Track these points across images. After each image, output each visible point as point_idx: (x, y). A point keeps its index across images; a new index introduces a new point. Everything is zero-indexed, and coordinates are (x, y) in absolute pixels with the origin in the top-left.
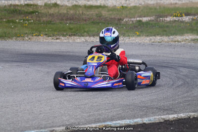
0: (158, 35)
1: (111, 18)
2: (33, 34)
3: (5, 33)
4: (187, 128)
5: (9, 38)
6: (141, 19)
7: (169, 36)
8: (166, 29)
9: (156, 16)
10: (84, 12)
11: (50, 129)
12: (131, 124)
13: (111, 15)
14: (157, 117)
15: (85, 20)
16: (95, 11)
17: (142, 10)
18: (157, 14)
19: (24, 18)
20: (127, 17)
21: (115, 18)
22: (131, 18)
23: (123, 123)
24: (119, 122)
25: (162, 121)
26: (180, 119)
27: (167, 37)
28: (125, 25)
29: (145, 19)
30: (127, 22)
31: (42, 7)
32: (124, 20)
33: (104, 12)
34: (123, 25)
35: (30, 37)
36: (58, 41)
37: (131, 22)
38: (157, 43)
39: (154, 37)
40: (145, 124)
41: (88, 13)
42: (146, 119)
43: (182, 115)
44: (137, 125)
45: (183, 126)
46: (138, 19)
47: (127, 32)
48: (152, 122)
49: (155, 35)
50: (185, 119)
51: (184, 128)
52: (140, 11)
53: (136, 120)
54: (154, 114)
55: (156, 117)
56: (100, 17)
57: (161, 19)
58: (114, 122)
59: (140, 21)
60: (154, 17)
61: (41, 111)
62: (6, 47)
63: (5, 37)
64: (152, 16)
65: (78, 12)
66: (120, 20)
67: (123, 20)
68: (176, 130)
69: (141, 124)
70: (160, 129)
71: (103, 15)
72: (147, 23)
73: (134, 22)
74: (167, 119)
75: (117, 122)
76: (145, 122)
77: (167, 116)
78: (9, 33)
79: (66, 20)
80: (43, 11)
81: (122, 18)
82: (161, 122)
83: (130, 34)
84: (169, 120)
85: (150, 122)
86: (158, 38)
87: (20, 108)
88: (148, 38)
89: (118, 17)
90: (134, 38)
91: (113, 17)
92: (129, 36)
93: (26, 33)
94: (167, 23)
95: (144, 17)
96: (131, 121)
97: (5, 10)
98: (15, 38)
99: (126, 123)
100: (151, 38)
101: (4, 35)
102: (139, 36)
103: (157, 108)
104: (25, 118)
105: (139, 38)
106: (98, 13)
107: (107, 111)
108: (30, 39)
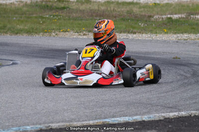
0: (185, 32)
1: (142, 15)
2: (60, 29)
3: (33, 29)
4: (186, 126)
5: (36, 33)
6: (172, 16)
7: (196, 34)
8: (194, 27)
9: (187, 13)
10: (116, 9)
11: (46, 125)
12: (130, 121)
13: (142, 12)
14: (158, 115)
15: (115, 17)
16: (126, 8)
17: (174, 8)
18: (189, 12)
19: (54, 14)
20: (158, 14)
21: (145, 15)
22: (162, 15)
23: (122, 120)
24: (118, 119)
25: (162, 118)
26: (180, 117)
27: (194, 35)
28: (154, 22)
29: (175, 17)
30: (157, 19)
31: (74, 4)
32: (155, 17)
33: (136, 9)
34: (152, 22)
35: (57, 32)
36: (85, 37)
37: (161, 19)
38: (183, 41)
39: (182, 35)
40: (144, 121)
41: (119, 10)
42: (146, 117)
43: (183, 114)
44: (136, 122)
45: (182, 124)
46: (169, 16)
47: (155, 29)
48: (152, 119)
49: (182, 33)
50: (186, 117)
51: (183, 126)
52: (172, 8)
53: (135, 118)
54: (157, 111)
55: (156, 115)
56: (130, 14)
57: (192, 16)
58: (113, 119)
59: (170, 18)
60: (185, 14)
61: (44, 107)
62: (30, 43)
63: (33, 32)
64: (184, 14)
65: (109, 9)
66: (150, 17)
67: (153, 17)
68: (174, 127)
69: (140, 122)
70: (157, 126)
71: (134, 11)
72: (177, 21)
73: (164, 19)
74: (167, 116)
75: (115, 119)
76: (144, 119)
77: (168, 114)
78: (37, 29)
79: (96, 16)
80: (74, 7)
81: (152, 15)
82: (161, 120)
83: (158, 32)
84: (169, 118)
85: (149, 119)
86: (185, 36)
87: (25, 104)
88: (175, 36)
89: (149, 14)
90: (161, 35)
91: (143, 14)
92: (156, 33)
93: (54, 29)
94: (197, 20)
95: (176, 14)
96: (130, 118)
97: (37, 6)
98: (42, 33)
99: (125, 120)
100: (178, 35)
101: (31, 31)
102: (166, 33)
103: (162, 106)
104: (26, 114)
105: (166, 35)
106: (129, 10)
107: (110, 108)
108: (56, 34)
